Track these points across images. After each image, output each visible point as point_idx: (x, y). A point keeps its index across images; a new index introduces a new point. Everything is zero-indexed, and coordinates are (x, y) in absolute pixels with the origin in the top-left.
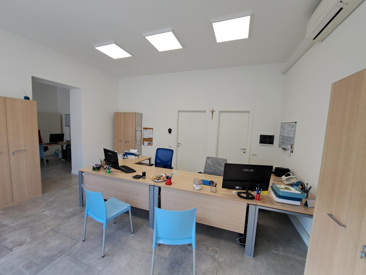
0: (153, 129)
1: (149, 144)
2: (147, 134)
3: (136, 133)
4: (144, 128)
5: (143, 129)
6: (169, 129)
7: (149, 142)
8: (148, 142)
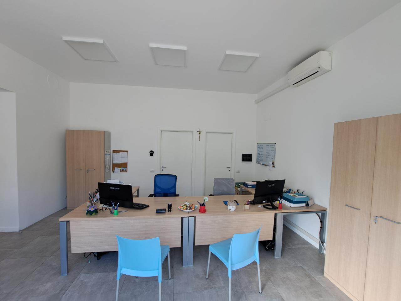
0: (127, 151)
1: (123, 170)
2: (118, 158)
3: (105, 158)
4: (114, 151)
5: (112, 151)
6: (151, 151)
7: (123, 168)
8: (121, 168)
